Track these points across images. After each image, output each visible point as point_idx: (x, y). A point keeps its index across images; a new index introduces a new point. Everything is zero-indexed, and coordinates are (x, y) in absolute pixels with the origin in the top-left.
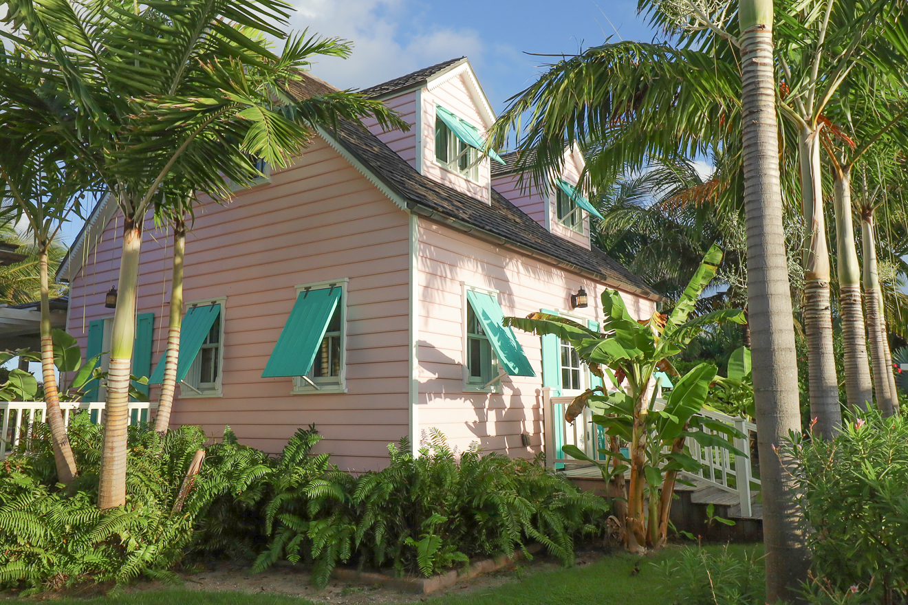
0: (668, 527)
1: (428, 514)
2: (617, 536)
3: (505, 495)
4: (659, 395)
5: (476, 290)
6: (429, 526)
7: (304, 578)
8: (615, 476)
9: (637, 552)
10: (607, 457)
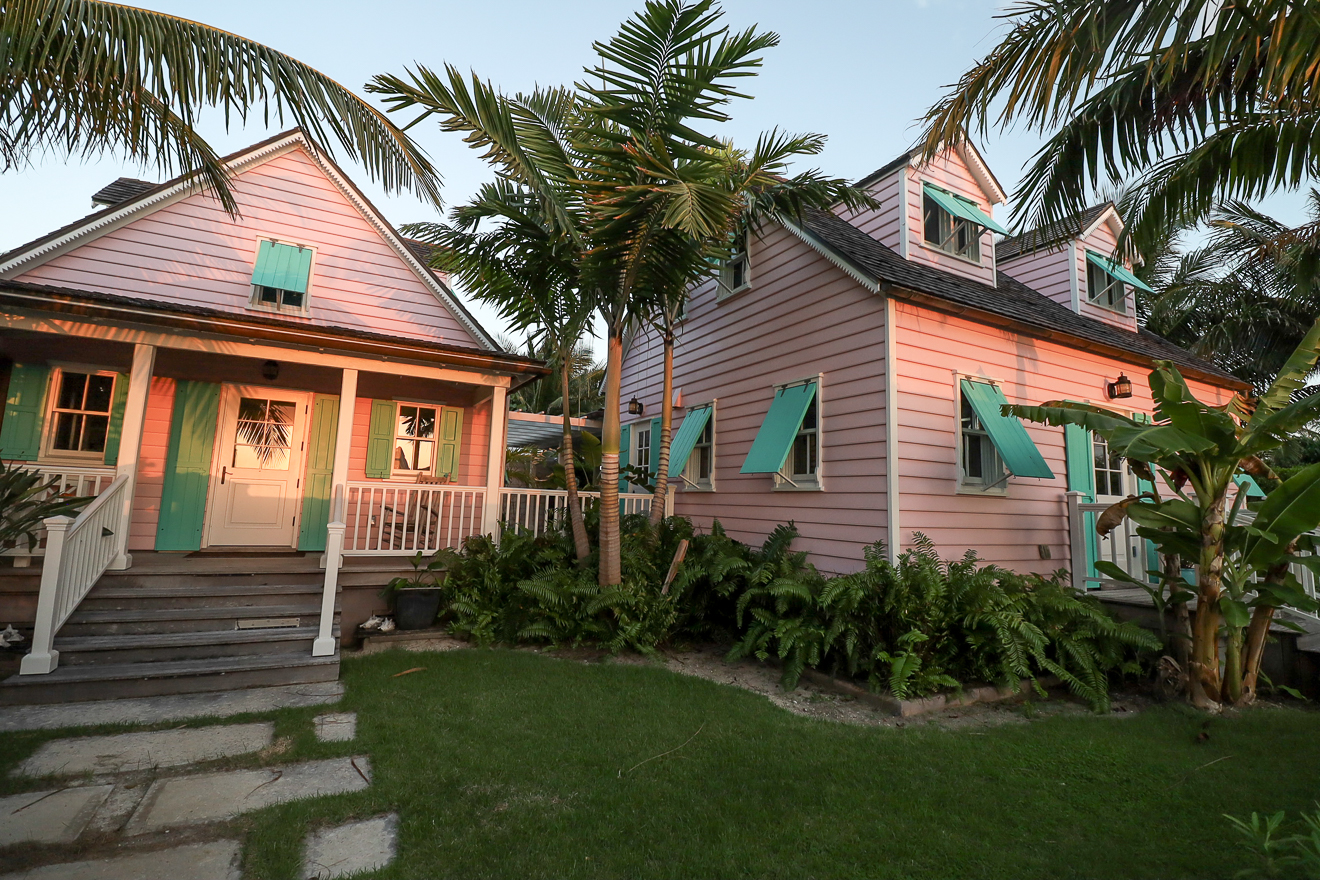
0: (1258, 678)
1: (907, 630)
2: (1175, 683)
3: (1006, 617)
4: (1243, 506)
5: (973, 379)
6: (907, 643)
7: (777, 674)
8: (1173, 605)
9: (1207, 708)
10: (1161, 580)
